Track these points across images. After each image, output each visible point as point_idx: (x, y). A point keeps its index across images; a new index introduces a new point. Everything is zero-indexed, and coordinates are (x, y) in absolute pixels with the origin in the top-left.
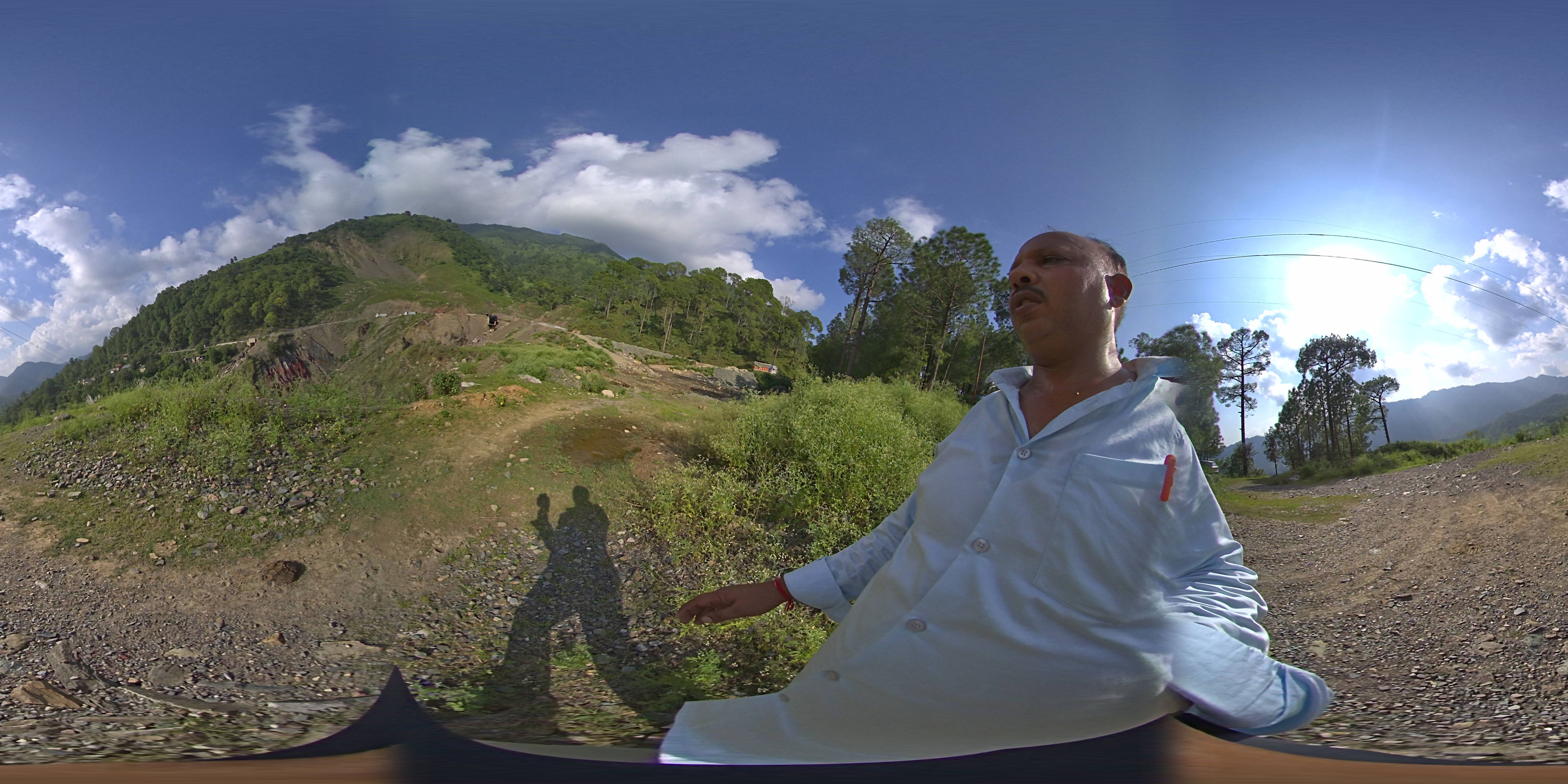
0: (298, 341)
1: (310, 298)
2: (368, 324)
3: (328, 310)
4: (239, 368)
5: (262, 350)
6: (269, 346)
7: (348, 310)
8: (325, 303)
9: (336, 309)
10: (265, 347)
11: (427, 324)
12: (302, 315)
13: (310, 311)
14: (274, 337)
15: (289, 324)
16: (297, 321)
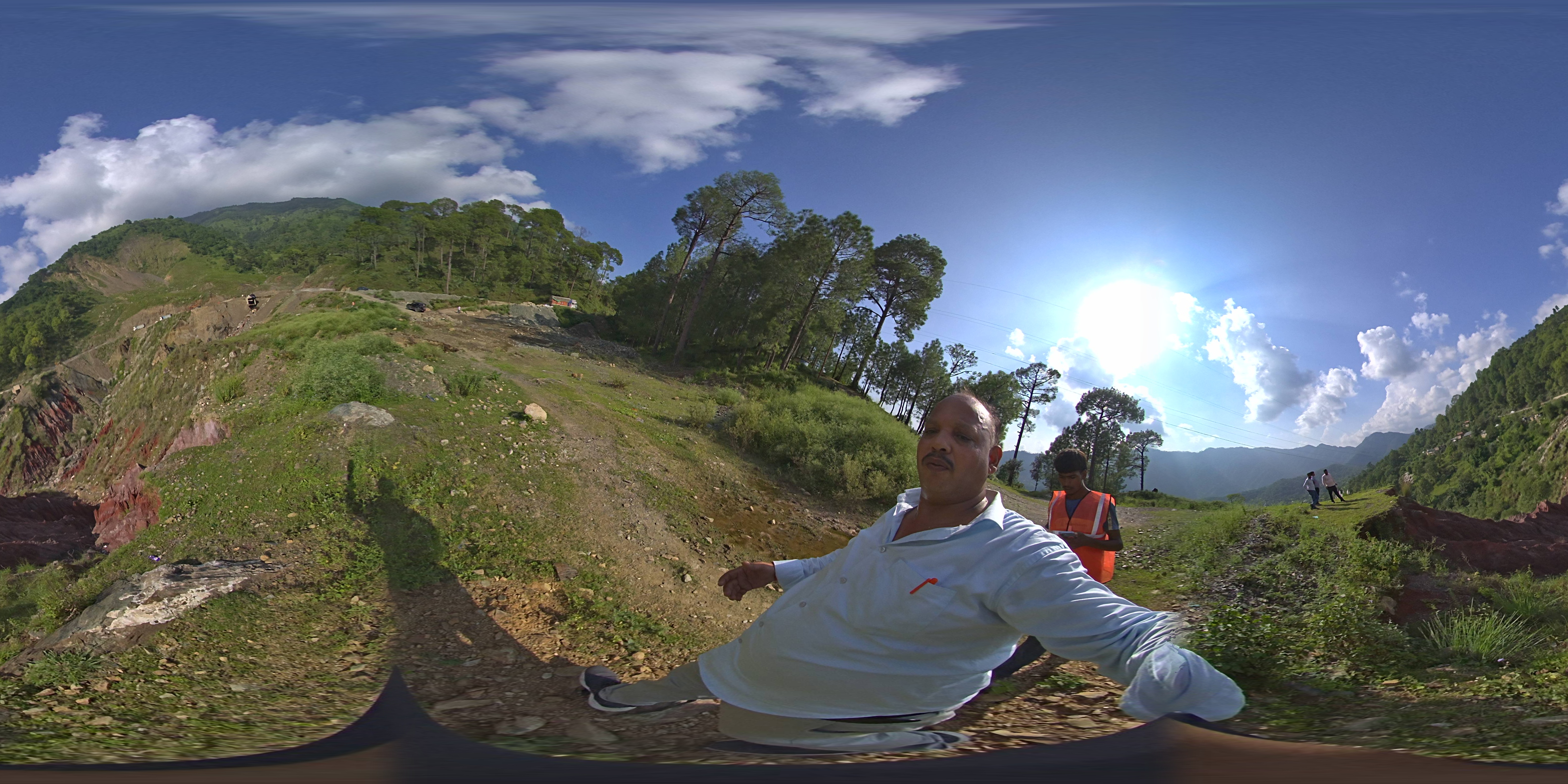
0: (63, 377)
1: (65, 331)
2: (128, 340)
3: (86, 337)
4: (8, 420)
5: (27, 396)
6: (33, 390)
7: (105, 331)
8: (81, 331)
9: (94, 334)
10: (30, 392)
11: (185, 323)
12: (61, 349)
13: (68, 343)
14: (37, 379)
15: (50, 361)
16: (58, 357)
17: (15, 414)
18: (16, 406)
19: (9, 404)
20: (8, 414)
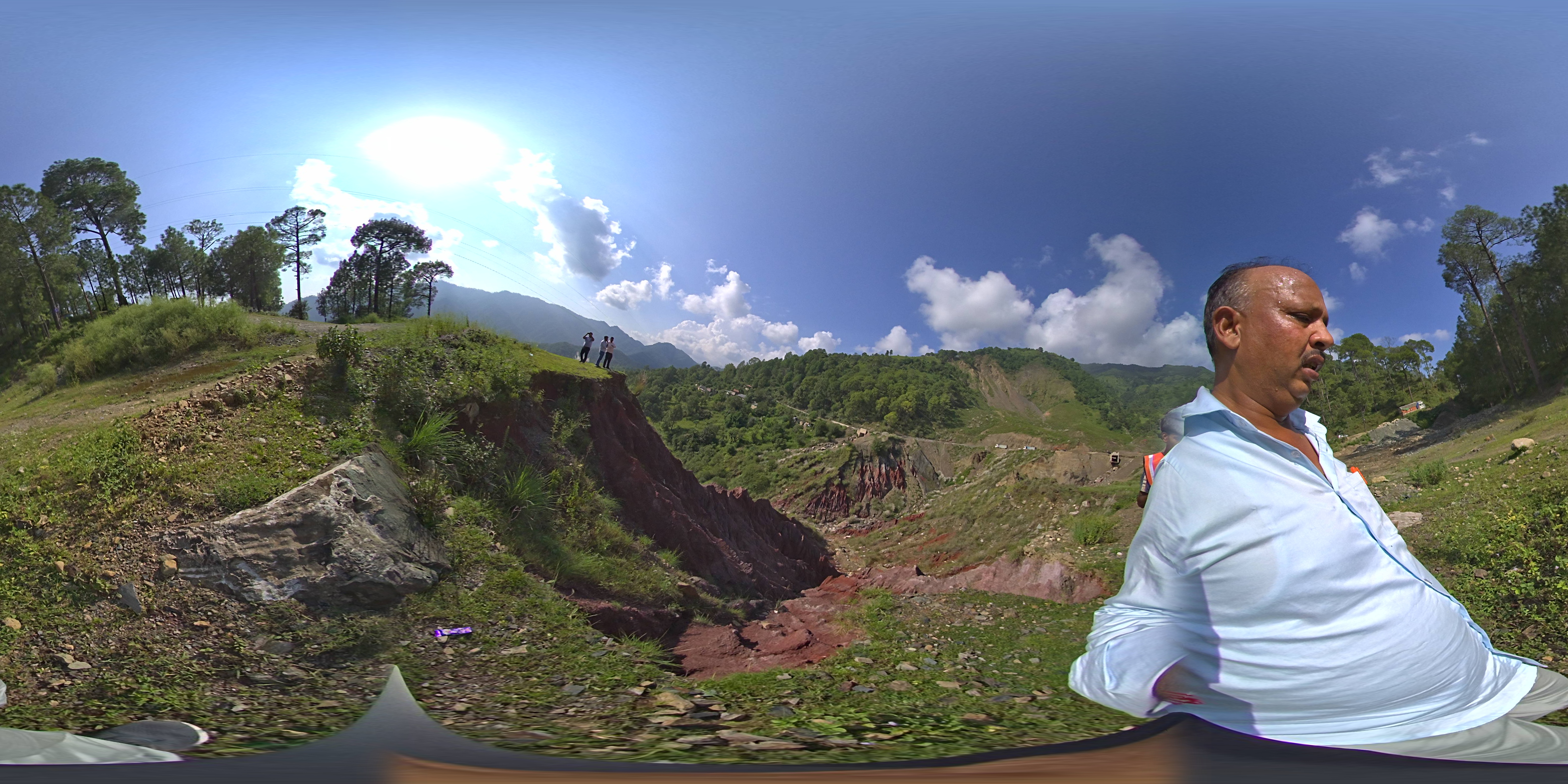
0: (908, 450)
1: (937, 413)
2: (986, 453)
3: (950, 430)
4: (835, 451)
5: (866, 443)
6: (874, 442)
7: (969, 434)
8: (949, 422)
9: (958, 431)
10: (871, 442)
11: (1045, 461)
12: (923, 426)
13: (932, 425)
14: (885, 436)
15: (906, 430)
16: (916, 431)
17: (845, 450)
18: (850, 445)
19: (846, 439)
20: (840, 446)
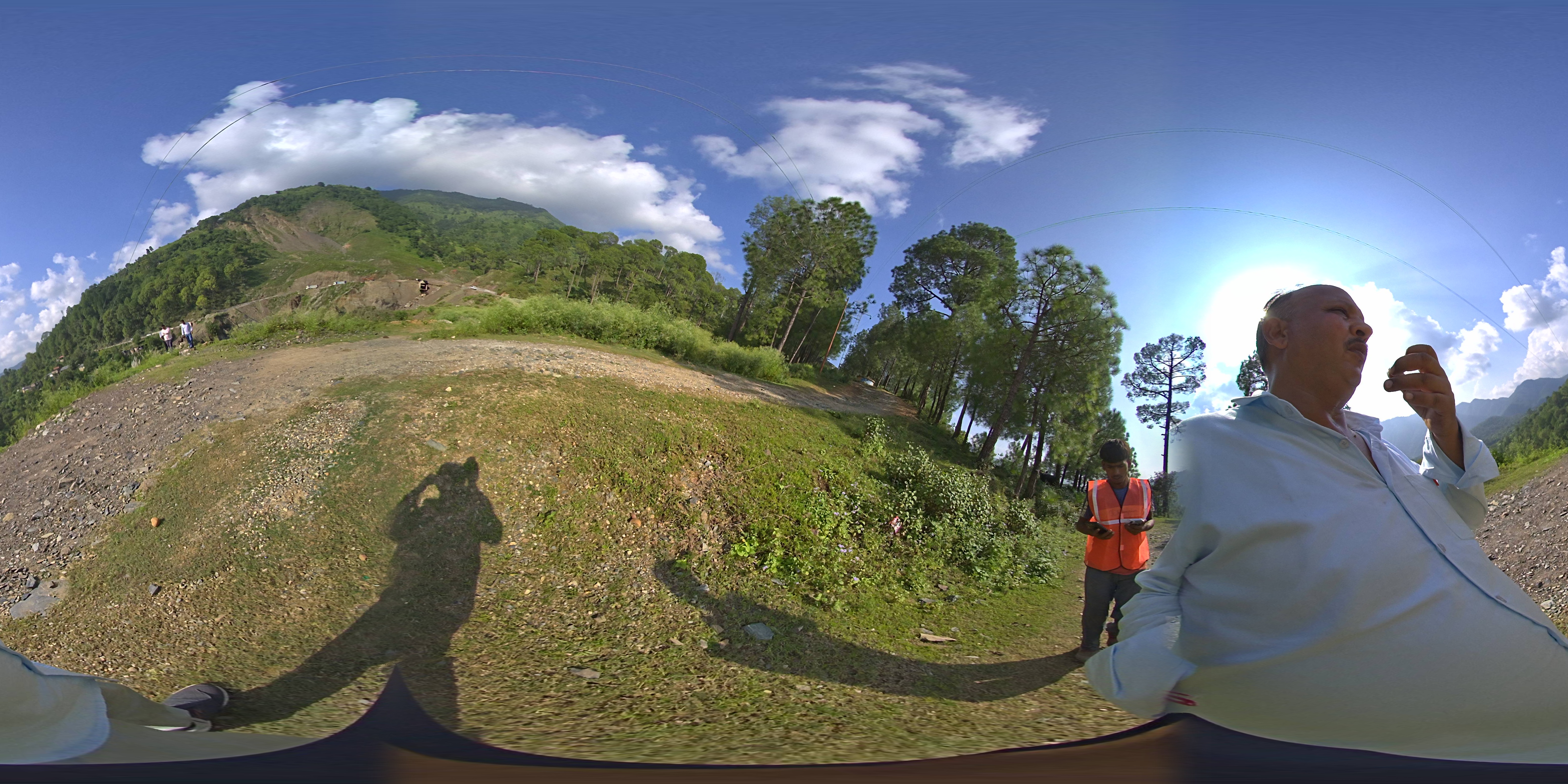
0: (233, 320)
1: (236, 278)
3: (257, 287)
7: (277, 284)
8: (253, 281)
9: (265, 285)
11: (357, 292)
12: (232, 295)
13: (238, 290)
14: (208, 319)
15: (219, 305)
16: (228, 301)
